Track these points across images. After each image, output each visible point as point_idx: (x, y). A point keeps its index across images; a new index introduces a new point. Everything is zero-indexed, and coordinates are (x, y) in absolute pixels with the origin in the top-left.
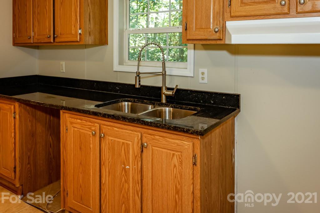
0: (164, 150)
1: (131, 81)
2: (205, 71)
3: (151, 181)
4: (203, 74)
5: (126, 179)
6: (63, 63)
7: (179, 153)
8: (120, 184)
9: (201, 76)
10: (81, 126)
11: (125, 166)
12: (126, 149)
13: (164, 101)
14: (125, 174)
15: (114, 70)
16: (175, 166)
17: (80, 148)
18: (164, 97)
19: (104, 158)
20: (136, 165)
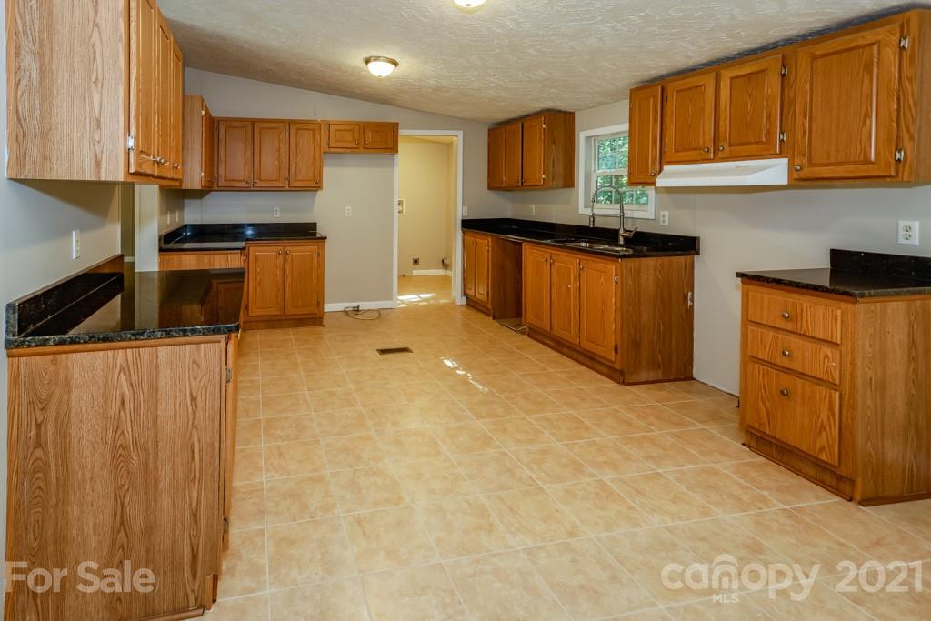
1: (585, 223)
2: (667, 213)
4: (664, 216)
6: (533, 206)
9: (662, 219)
11: (568, 286)
12: (569, 273)
13: (621, 241)
15: (580, 212)
18: (621, 239)
19: (553, 280)
20: (576, 285)
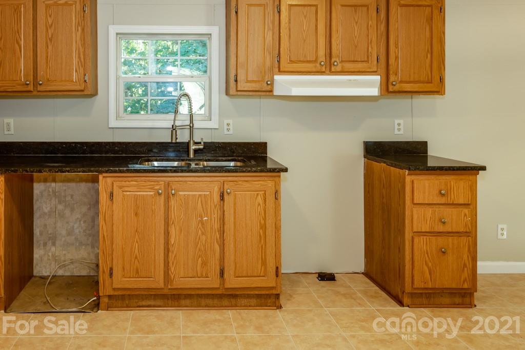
0: (247, 192)
2: (231, 121)
3: (233, 225)
4: (228, 125)
5: (204, 231)
6: (11, 121)
7: (263, 192)
8: (196, 238)
9: (226, 127)
10: (138, 188)
11: (202, 218)
12: (203, 201)
13: (192, 156)
14: (202, 226)
16: (259, 204)
17: (136, 214)
18: (192, 151)
19: (173, 216)
20: (216, 214)
